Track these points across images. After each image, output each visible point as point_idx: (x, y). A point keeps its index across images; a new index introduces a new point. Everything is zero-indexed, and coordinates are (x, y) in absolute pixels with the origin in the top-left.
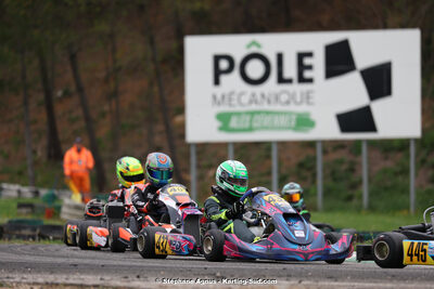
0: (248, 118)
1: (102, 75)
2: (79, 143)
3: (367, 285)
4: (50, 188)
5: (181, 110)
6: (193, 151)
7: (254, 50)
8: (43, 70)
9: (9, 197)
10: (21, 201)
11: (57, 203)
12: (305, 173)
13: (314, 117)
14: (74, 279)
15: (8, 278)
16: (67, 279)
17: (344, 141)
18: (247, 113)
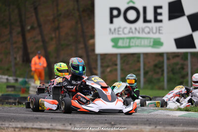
0: (128, 40)
1: (51, 18)
2: (39, 54)
3: (191, 129)
4: (24, 77)
5: (93, 37)
6: (99, 58)
7: (131, 5)
8: (20, 15)
9: (2, 82)
10: (9, 84)
12: (158, 70)
13: (162, 40)
14: (37, 125)
15: (2, 124)
16: (33, 125)
17: (178, 53)
18: (127, 38)
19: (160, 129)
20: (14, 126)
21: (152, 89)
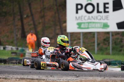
0: (87, 24)
1: (39, 10)
2: (32, 33)
4: (22, 47)
5: (65, 22)
6: (69, 35)
7: (89, 2)
8: (20, 9)
9: (8, 50)
10: (12, 51)
11: (24, 52)
12: (106, 42)
13: (109, 24)
14: (30, 77)
15: (8, 76)
16: (28, 77)
17: (119, 32)
18: (87, 23)
19: (107, 79)
20: (16, 77)
21: (102, 54)
